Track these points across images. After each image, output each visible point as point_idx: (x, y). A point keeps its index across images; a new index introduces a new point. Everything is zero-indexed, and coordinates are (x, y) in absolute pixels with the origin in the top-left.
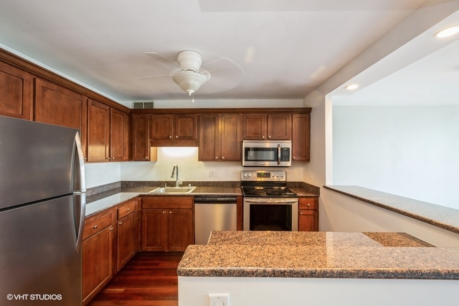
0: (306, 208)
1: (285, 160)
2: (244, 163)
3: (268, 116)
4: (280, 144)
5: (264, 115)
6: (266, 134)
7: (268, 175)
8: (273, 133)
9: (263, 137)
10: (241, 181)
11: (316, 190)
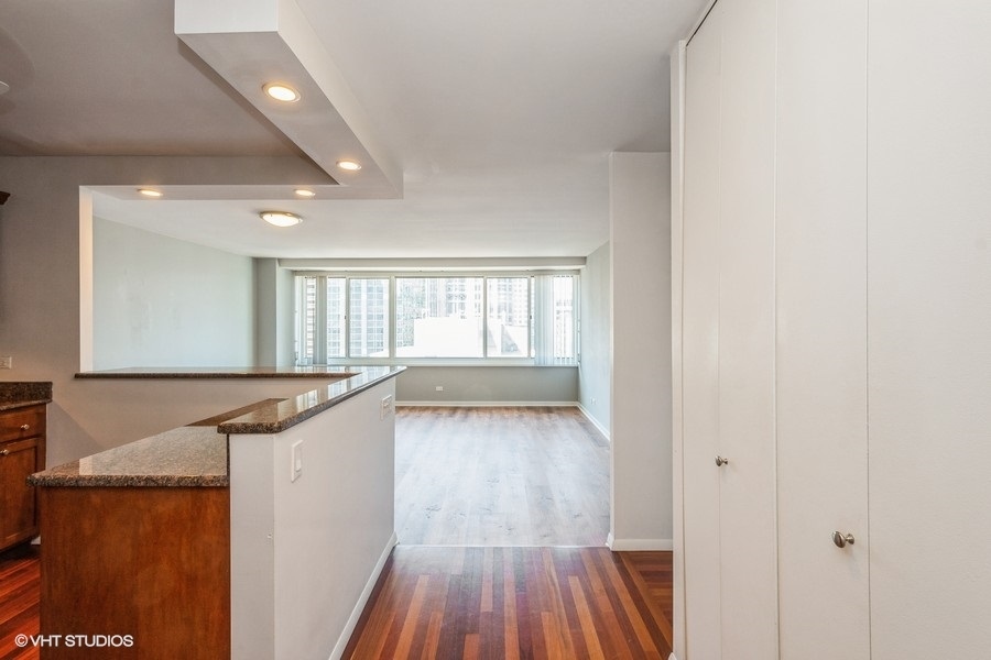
0: (16, 436)
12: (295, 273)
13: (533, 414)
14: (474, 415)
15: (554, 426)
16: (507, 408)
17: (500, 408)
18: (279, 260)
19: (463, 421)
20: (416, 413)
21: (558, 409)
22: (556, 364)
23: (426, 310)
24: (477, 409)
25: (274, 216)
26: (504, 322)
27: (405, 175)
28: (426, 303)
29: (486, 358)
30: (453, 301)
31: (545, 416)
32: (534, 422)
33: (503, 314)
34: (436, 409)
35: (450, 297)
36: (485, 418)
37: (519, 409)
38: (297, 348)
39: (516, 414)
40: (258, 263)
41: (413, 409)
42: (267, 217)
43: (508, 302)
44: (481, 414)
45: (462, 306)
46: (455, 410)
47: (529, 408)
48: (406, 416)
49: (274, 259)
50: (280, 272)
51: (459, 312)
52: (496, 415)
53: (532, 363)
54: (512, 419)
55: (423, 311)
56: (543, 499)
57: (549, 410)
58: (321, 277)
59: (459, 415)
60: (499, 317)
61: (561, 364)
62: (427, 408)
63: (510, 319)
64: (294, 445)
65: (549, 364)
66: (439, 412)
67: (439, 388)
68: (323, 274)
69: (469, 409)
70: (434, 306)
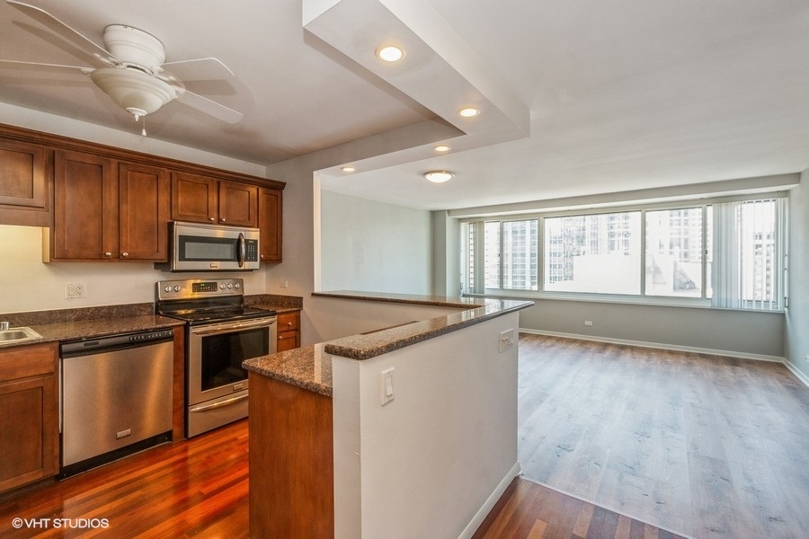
0: (286, 328)
1: (251, 260)
2: (177, 265)
3: (219, 183)
4: (243, 233)
5: (212, 181)
6: (215, 214)
7: (213, 286)
8: (227, 214)
9: (213, 219)
10: (158, 302)
11: (297, 302)
12: (460, 220)
13: (708, 364)
14: (627, 356)
15: (741, 384)
16: (671, 353)
17: (662, 351)
18: (449, 211)
19: (614, 359)
20: (563, 345)
21: (749, 362)
22: (746, 307)
23: (587, 247)
24: (633, 348)
25: (433, 175)
26: (678, 259)
27: (531, 113)
28: (588, 241)
29: (643, 295)
30: (616, 238)
31: (727, 371)
32: (711, 374)
33: (676, 249)
34: (584, 343)
35: (611, 235)
36: (642, 360)
37: (688, 355)
38: (463, 280)
39: (683, 360)
40: (434, 215)
41: (560, 339)
42: (429, 177)
43: (683, 237)
44: (637, 355)
45: (626, 243)
46: (606, 346)
47: (703, 356)
48: (552, 346)
49: (443, 211)
50: (449, 220)
51: (623, 248)
52: (655, 359)
53: (708, 305)
54: (677, 367)
55: (582, 249)
56: (715, 477)
57: (734, 362)
58: (478, 223)
59: (608, 353)
60: (671, 253)
61: (754, 307)
62: (575, 341)
63: (686, 255)
64: (384, 372)
65: (735, 306)
66: (588, 346)
67: (588, 323)
68: (480, 220)
69: (623, 347)
70: (595, 243)
